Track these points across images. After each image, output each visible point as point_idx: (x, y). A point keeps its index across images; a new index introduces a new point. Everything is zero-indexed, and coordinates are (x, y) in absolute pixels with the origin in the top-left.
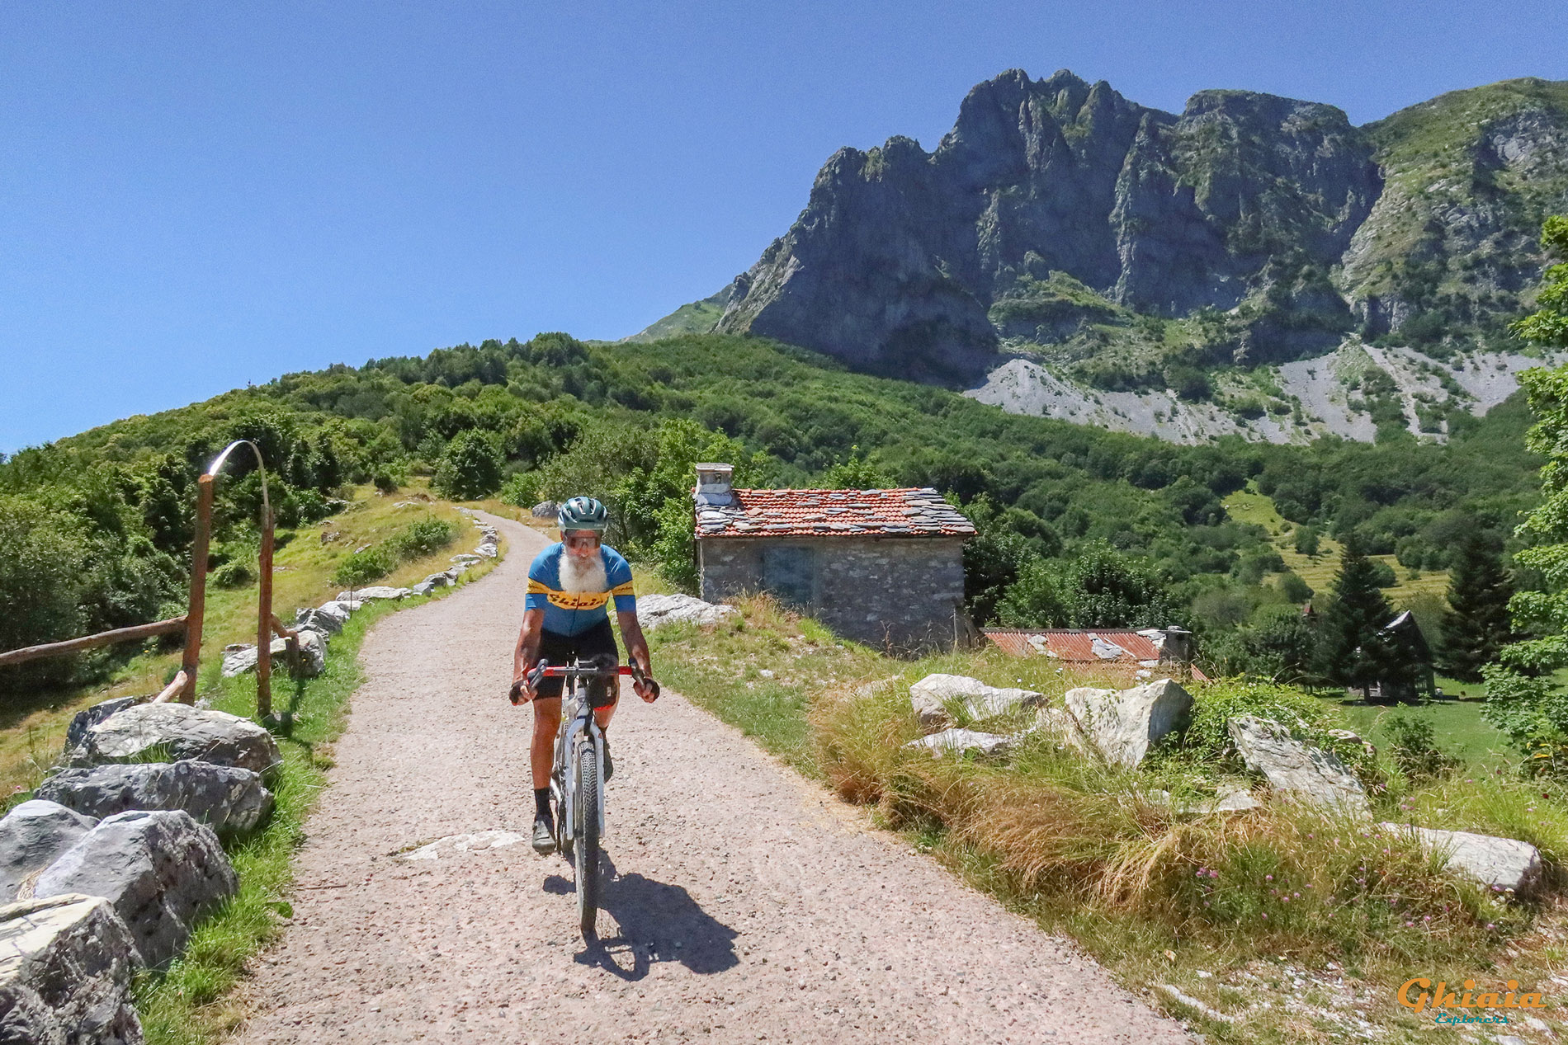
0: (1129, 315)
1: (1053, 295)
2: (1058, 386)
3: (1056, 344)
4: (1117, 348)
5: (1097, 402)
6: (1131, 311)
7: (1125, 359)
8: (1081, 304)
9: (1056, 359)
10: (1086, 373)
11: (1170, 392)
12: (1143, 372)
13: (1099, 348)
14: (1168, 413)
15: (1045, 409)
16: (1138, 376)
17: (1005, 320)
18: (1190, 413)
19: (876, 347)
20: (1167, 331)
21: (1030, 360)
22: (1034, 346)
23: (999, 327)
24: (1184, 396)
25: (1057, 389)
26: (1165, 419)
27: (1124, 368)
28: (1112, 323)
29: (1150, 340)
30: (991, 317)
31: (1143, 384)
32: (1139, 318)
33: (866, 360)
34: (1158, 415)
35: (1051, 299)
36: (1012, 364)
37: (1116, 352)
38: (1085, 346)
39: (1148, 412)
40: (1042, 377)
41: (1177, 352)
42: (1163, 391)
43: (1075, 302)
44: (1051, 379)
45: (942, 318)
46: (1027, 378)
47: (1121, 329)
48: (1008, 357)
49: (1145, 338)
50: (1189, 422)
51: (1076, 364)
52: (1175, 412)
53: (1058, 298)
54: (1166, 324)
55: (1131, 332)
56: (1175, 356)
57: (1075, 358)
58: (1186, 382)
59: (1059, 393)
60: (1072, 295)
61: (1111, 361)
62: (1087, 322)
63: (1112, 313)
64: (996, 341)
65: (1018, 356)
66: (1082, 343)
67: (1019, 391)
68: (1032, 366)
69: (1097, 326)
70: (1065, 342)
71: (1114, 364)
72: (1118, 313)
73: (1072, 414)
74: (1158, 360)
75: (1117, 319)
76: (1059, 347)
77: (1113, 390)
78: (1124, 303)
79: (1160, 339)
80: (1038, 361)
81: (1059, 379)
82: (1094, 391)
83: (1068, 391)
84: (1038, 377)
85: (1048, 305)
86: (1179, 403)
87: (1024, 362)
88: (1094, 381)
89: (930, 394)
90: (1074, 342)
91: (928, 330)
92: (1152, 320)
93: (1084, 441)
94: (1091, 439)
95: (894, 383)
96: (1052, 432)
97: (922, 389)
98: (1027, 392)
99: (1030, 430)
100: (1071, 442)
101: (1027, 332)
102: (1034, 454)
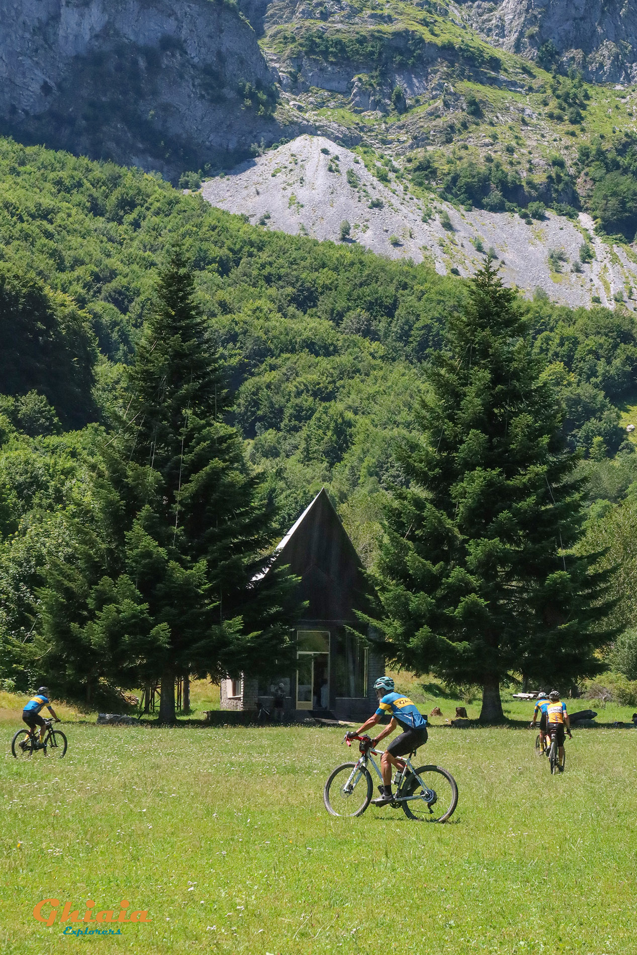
0: (525, 70)
1: (389, 19)
2: (379, 191)
3: (386, 113)
4: (498, 130)
5: (448, 226)
6: (530, 64)
7: (510, 150)
8: (438, 41)
9: (384, 142)
10: (434, 172)
11: (585, 220)
12: (540, 178)
13: (465, 126)
14: (574, 255)
15: (346, 231)
16: (529, 183)
17: (296, 59)
18: (615, 260)
19: (36, 87)
20: (592, 105)
21: (335, 139)
22: (346, 113)
23: (283, 70)
24: (607, 228)
25: (375, 196)
26: (567, 267)
27: (506, 168)
28: (493, 82)
29: (560, 119)
30: (268, 49)
31: (540, 198)
32: (544, 77)
33: (13, 110)
34: (557, 259)
35: (385, 28)
36: (299, 144)
37: (495, 137)
38: (440, 122)
39: (540, 252)
40: (351, 173)
41: (606, 146)
42: (571, 216)
43: (428, 37)
44: (368, 177)
45: (170, 44)
46: (323, 172)
47: (509, 95)
48: (294, 130)
49: (551, 116)
50: (611, 275)
51: (419, 154)
52: (587, 256)
53: (399, 26)
54: (591, 92)
55: (527, 103)
56: (601, 154)
57: (419, 141)
58: (613, 202)
59: (377, 205)
60: (425, 23)
61: (483, 153)
62: (448, 76)
63: (495, 64)
64: (273, 98)
65: (313, 130)
66: (434, 114)
67: (303, 194)
68: (335, 149)
69: (465, 86)
70: (402, 108)
71: (489, 159)
72: (507, 64)
73: (396, 244)
74: (570, 158)
75: (502, 76)
76: (391, 120)
77: (481, 206)
78: (518, 47)
79: (577, 120)
80: (348, 142)
81: (384, 179)
82: (445, 206)
83: (395, 201)
84: (344, 169)
85: (377, 37)
86: (598, 240)
87: (322, 142)
88: (448, 189)
89: (115, 181)
90: (421, 111)
91: (142, 63)
92: (567, 83)
93: (392, 289)
94: (405, 286)
95: (47, 155)
96: (336, 269)
97: (101, 170)
98: (317, 198)
99: (293, 262)
100: (367, 290)
101: (334, 85)
102: (292, 309)
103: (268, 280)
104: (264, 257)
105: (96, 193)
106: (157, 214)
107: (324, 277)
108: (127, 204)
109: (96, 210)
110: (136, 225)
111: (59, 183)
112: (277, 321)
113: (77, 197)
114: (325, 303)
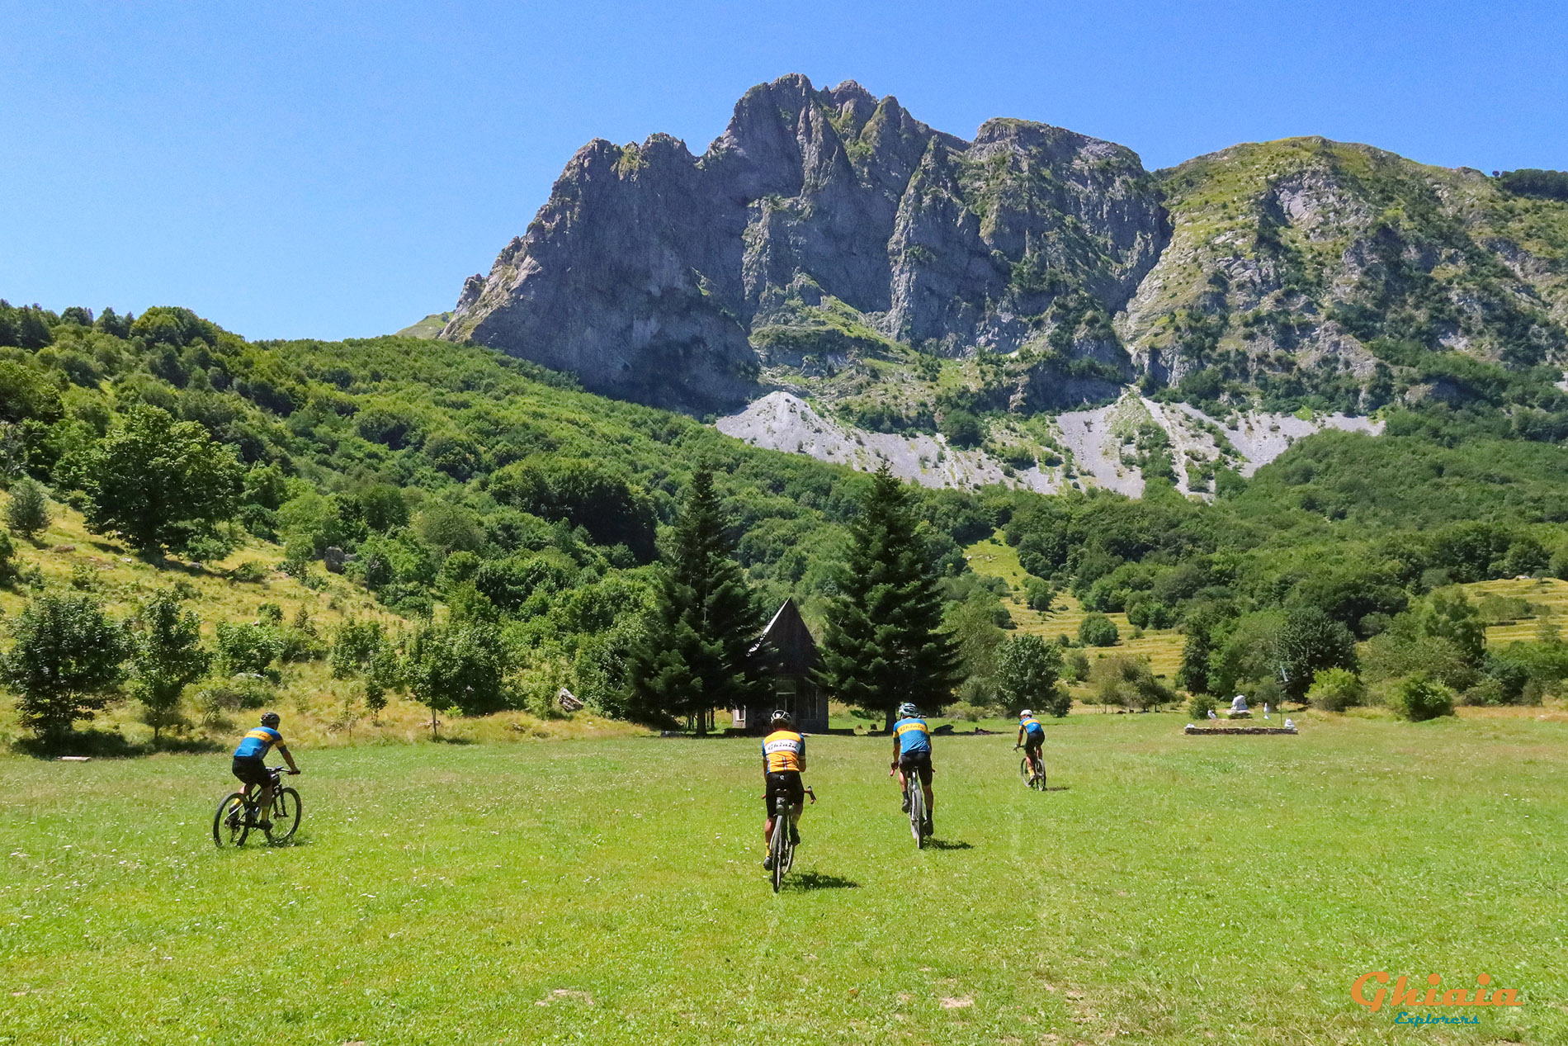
0: (903, 351)
1: (824, 323)
2: (819, 423)
3: (823, 378)
4: (888, 386)
5: (860, 442)
6: (906, 347)
7: (895, 398)
8: (852, 335)
9: (822, 394)
10: (851, 411)
11: (940, 437)
12: (913, 413)
13: (869, 384)
14: (934, 458)
15: (800, 446)
16: (907, 417)
17: (770, 347)
18: (958, 460)
19: (620, 367)
20: (943, 370)
21: (793, 393)
22: (799, 378)
23: (762, 354)
24: (953, 441)
25: (817, 426)
26: (929, 465)
27: (893, 408)
28: (885, 358)
29: (924, 379)
30: (753, 342)
31: (913, 425)
32: (914, 354)
33: (607, 381)
34: (924, 460)
35: (821, 328)
36: (772, 396)
37: (886, 390)
38: (854, 382)
39: (914, 456)
40: (802, 413)
41: (951, 394)
42: (932, 435)
43: (846, 333)
44: (812, 415)
45: (697, 340)
46: (786, 412)
47: (894, 365)
48: (769, 388)
49: (919, 377)
50: (955, 469)
51: (842, 401)
52: (941, 458)
53: (829, 327)
54: (942, 363)
55: (905, 370)
56: (948, 399)
57: (842, 394)
58: (957, 427)
59: (818, 431)
60: (844, 325)
61: (879, 399)
62: (858, 355)
63: (886, 348)
64: (757, 371)
65: (780, 389)
66: (851, 378)
67: (775, 425)
68: (793, 399)
69: (868, 361)
70: (833, 375)
71: (883, 403)
72: (893, 348)
73: (830, 453)
74: (930, 401)
75: (890, 355)
76: (826, 381)
77: (879, 431)
78: (899, 338)
79: (934, 379)
80: (801, 395)
81: (822, 416)
82: (858, 431)
83: (829, 429)
84: (799, 412)
85: (816, 334)
86: (948, 449)
87: (786, 395)
88: (860, 421)
89: (666, 420)
90: (843, 376)
91: (681, 352)
92: (928, 358)
93: (827, 480)
94: (835, 478)
95: (626, 406)
96: (795, 469)
97: (658, 414)
98: (784, 428)
99: (770, 465)
100: (813, 480)
101: (792, 362)
102: (770, 492)
103: (756, 476)
104: (753, 462)
105: (654, 427)
106: (691, 438)
107: (788, 473)
108: (673, 433)
109: (655, 437)
110: (679, 445)
111: (634, 422)
112: (761, 500)
113: (644, 429)
114: (789, 488)
